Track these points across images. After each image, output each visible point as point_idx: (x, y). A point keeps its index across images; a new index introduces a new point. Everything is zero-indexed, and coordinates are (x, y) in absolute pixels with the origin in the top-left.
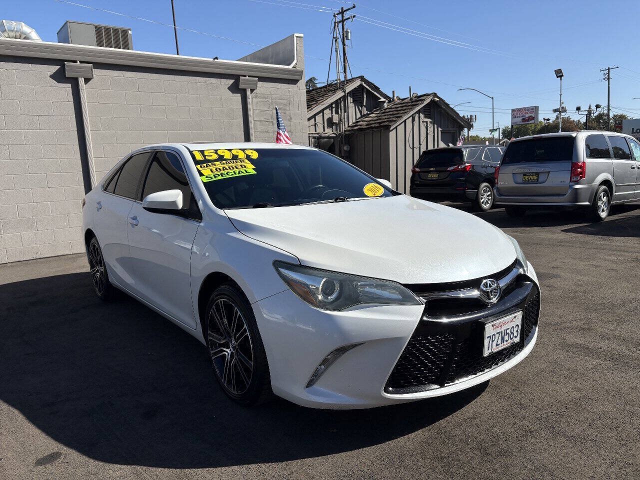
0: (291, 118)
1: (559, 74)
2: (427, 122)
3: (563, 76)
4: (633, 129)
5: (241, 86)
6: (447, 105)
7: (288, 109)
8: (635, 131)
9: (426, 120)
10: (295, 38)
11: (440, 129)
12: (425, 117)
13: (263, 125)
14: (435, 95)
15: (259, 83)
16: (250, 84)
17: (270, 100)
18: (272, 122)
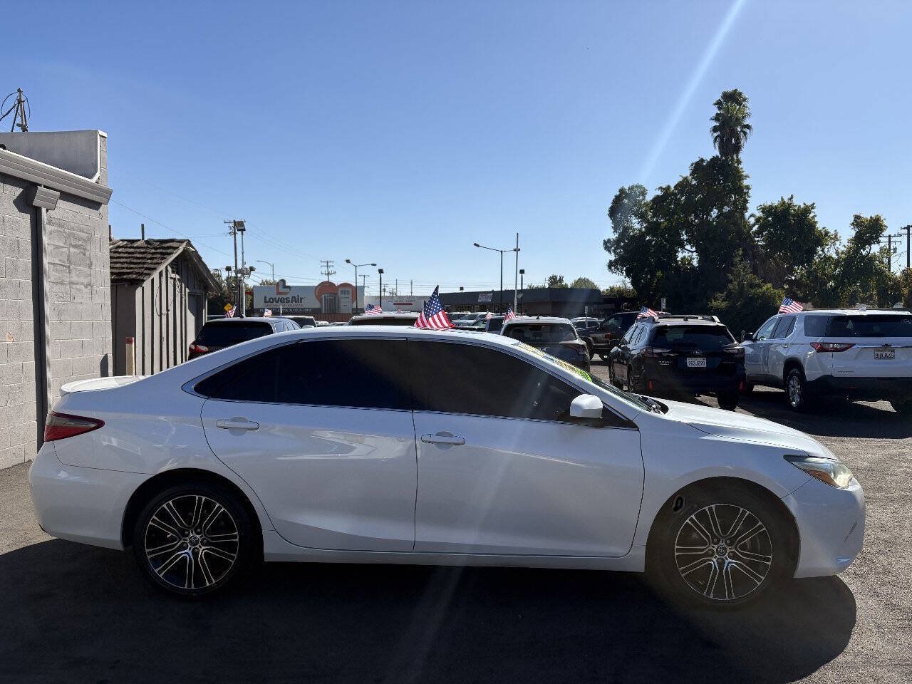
0: (91, 263)
1: (239, 226)
2: (174, 279)
3: (244, 230)
4: (265, 297)
5: (36, 202)
6: (200, 258)
7: (88, 248)
8: (267, 300)
9: (173, 276)
10: (98, 137)
11: (187, 290)
12: (173, 272)
13: (57, 271)
14: (189, 243)
15: (59, 201)
16: (47, 200)
17: (67, 231)
18: (69, 267)
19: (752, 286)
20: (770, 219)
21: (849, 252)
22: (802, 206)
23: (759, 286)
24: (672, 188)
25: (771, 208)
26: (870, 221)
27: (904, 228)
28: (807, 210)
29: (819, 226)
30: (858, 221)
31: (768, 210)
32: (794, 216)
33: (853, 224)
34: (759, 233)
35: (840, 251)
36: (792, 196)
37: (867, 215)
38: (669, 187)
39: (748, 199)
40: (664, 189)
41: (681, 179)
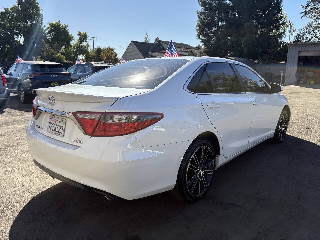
19: (52, 54)
20: (53, 28)
21: (78, 44)
22: (64, 25)
23: (54, 54)
24: (9, 10)
25: (53, 24)
26: (84, 34)
27: (92, 38)
28: (65, 27)
29: (70, 34)
30: (80, 34)
31: (52, 25)
32: (61, 29)
33: (78, 35)
34: (49, 33)
35: (75, 44)
36: (60, 21)
37: (83, 32)
38: (8, 9)
39: (43, 19)
40: (6, 9)
41: (13, 6)
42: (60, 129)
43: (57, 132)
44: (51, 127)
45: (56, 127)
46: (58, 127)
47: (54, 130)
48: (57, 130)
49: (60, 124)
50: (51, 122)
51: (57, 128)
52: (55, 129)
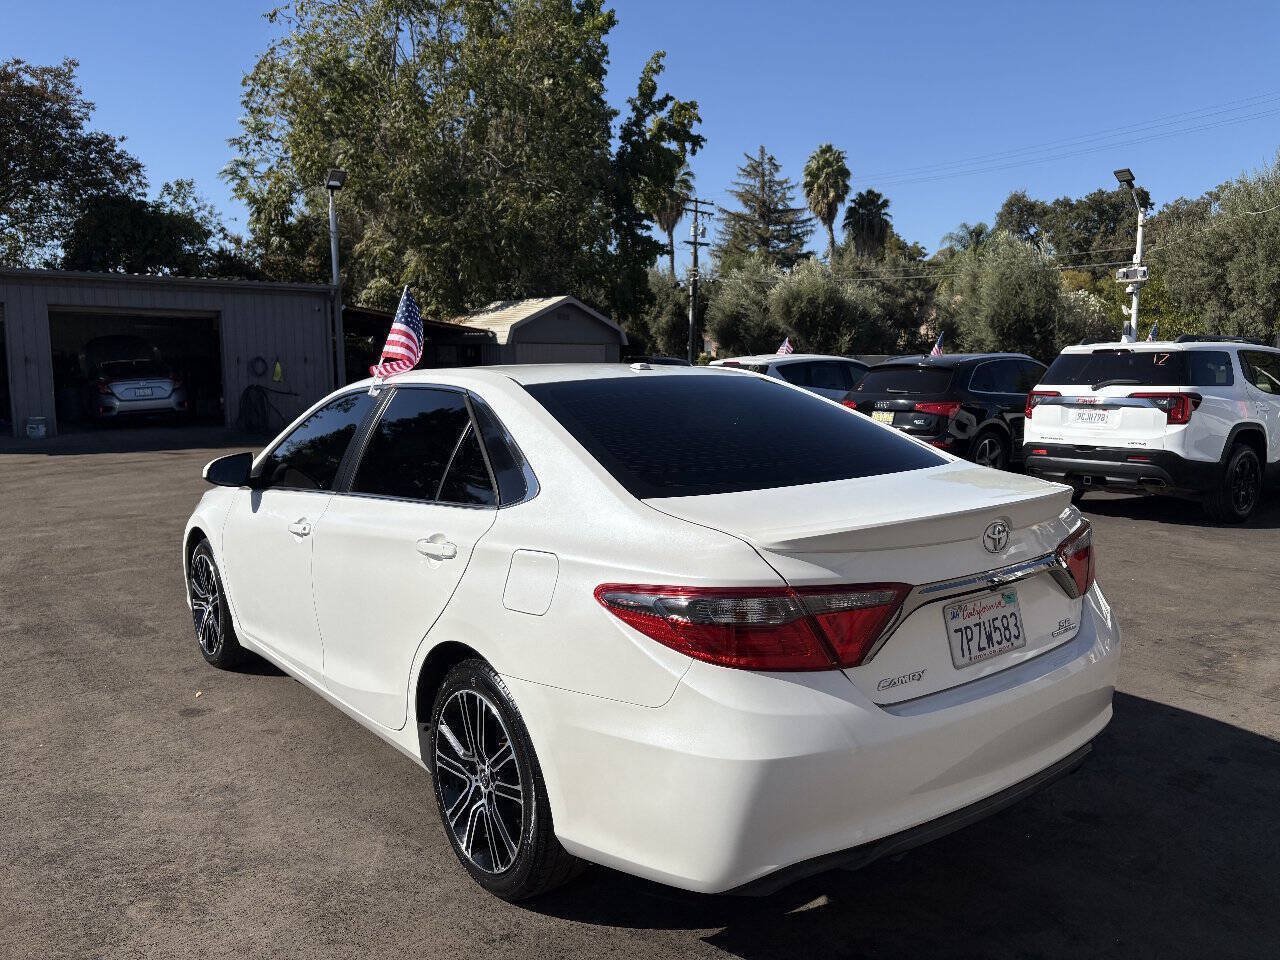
42: (1007, 628)
43: (999, 643)
44: (969, 641)
45: (988, 629)
46: (998, 624)
47: (984, 643)
48: (996, 637)
49: (999, 613)
50: (960, 623)
51: (996, 629)
52: (989, 638)
